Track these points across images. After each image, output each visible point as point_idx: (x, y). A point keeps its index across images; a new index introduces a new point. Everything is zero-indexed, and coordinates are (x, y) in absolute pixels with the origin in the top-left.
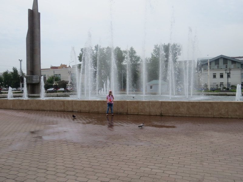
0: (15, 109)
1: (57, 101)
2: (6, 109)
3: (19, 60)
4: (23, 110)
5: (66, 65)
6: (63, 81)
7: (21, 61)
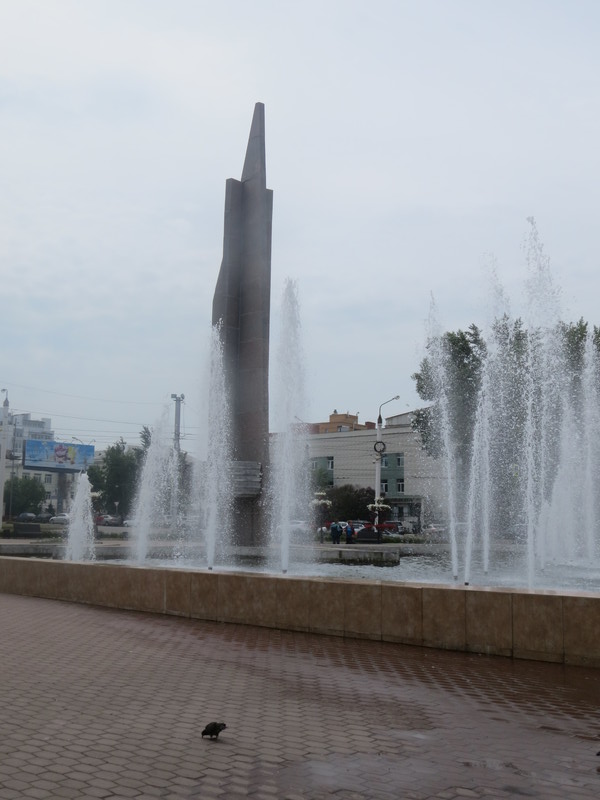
0: (180, 617)
1: (381, 587)
2: (141, 612)
3: (174, 396)
4: (216, 622)
5: (356, 418)
6: (348, 489)
7: (179, 400)
